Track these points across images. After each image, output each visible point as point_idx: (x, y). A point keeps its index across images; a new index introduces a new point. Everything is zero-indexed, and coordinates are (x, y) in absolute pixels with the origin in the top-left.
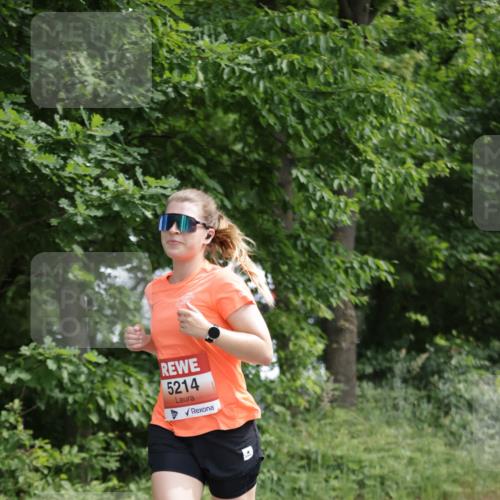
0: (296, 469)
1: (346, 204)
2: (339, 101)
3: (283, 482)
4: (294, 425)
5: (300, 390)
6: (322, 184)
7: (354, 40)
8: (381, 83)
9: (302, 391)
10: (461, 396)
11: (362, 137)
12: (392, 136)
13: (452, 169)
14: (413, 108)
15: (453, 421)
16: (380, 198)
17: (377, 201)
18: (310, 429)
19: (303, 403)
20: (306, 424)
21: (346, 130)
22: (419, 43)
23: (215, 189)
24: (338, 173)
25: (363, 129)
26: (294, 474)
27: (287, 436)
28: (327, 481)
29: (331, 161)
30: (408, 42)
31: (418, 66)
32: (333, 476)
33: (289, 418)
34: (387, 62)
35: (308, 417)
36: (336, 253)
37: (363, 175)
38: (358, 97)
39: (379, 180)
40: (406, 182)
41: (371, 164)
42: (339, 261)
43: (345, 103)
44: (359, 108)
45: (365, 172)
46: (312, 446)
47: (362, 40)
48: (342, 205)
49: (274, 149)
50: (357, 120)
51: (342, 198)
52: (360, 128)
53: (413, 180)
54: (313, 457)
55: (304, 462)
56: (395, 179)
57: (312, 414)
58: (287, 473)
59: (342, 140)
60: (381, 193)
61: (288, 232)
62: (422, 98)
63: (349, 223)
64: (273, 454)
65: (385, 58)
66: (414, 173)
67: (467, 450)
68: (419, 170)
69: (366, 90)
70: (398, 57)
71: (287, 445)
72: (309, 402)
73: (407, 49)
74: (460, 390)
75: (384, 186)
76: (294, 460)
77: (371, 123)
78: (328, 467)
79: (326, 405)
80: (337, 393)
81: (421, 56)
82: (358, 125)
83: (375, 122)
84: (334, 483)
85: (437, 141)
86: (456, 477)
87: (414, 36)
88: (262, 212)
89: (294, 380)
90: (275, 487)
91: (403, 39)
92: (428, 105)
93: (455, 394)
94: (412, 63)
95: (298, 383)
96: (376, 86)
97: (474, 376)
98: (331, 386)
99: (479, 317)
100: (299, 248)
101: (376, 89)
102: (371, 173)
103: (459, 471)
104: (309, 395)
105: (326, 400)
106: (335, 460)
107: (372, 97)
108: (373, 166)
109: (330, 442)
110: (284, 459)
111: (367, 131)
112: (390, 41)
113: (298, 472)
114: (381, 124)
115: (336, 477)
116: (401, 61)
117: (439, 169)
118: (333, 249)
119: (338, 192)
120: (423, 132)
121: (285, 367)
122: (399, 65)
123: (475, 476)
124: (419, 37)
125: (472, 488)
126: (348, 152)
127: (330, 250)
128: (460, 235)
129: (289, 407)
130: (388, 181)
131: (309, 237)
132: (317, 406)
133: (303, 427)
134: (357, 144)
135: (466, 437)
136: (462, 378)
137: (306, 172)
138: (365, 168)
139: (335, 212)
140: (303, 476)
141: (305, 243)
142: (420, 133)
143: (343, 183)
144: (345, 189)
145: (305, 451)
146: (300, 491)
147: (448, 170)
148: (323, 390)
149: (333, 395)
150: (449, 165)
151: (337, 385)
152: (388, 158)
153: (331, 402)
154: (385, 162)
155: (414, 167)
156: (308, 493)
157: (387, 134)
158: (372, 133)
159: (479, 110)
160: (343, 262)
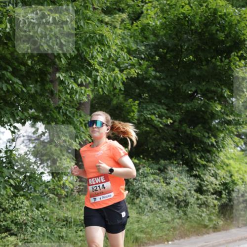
0: (60, 226)
1: (85, 91)
2: (80, 38)
3: (54, 233)
4: (60, 204)
5: (62, 186)
6: (72, 81)
7: (87, 6)
8: (101, 29)
9: (64, 186)
10: (145, 189)
11: (92, 56)
12: (108, 57)
13: (138, 73)
14: (118, 42)
15: (140, 201)
16: (102, 88)
17: (100, 90)
18: (67, 206)
19: (64, 193)
20: (66, 204)
21: (84, 53)
22: (123, 9)
23: (17, 83)
24: (80, 75)
25: (93, 52)
26: (59, 229)
27: (56, 210)
28: (76, 232)
29: (77, 69)
30: (117, 8)
31: (123, 21)
32: (80, 230)
33: (57, 200)
34: (107, 19)
35: (67, 200)
36: (80, 116)
37: (93, 77)
38: (90, 36)
39: (101, 79)
40: (115, 80)
41: (97, 71)
42: (82, 121)
43: (83, 39)
44: (90, 41)
45: (94, 75)
46: (68, 214)
47: (91, 6)
48: (83, 92)
49: (48, 63)
50: (90, 48)
51: (83, 88)
52: (92, 52)
53: (118, 79)
54: (69, 220)
55: (64, 223)
56: (109, 78)
57: (69, 198)
58: (56, 229)
59: (82, 59)
60: (102, 86)
61: (56, 105)
62: (123, 37)
63: (86, 100)
64: (48, 219)
65: (106, 16)
66: (119, 75)
67: (148, 216)
68: (122, 74)
69: (94, 33)
70: (112, 16)
71: (56, 214)
72: (67, 192)
73: (117, 12)
74: (144, 186)
75: (104, 82)
76: (60, 222)
77: (97, 49)
78: (77, 225)
79: (76, 193)
80: (81, 187)
81: (124, 16)
82: (90, 51)
83: (99, 49)
84: (80, 233)
85: (130, 59)
86: (142, 229)
87: (120, 5)
88: (41, 95)
89: (60, 181)
90: (49, 236)
91: (115, 7)
92: (126, 41)
93: (141, 187)
94: (120, 19)
95: (62, 182)
96: (99, 30)
97: (151, 178)
98: (78, 184)
99: (154, 148)
100: (61, 113)
101: (99, 32)
102: (97, 76)
103: (144, 226)
104: (67, 188)
105: (76, 191)
106: (81, 222)
107: (97, 36)
108: (98, 72)
109: (78, 213)
110: (54, 221)
111: (95, 53)
112: (107, 7)
113: (61, 228)
114: (102, 50)
115: (81, 230)
116: (114, 18)
117: (132, 73)
118: (79, 114)
119: (81, 85)
120: (123, 54)
121: (55, 175)
122: (113, 20)
123: (152, 228)
124: (123, 5)
125: (150, 235)
126: (85, 64)
127: (77, 115)
128: (144, 106)
129: (57, 195)
130: (106, 80)
131: (66, 108)
132: (71, 194)
133: (64, 204)
134: (90, 61)
135: (147, 209)
136: (145, 179)
137: (64, 75)
138: (94, 73)
139: (80, 95)
140: (64, 230)
141: (64, 111)
142: (122, 54)
143: (83, 80)
144: (84, 83)
145: (65, 217)
146: (62, 237)
147: (136, 74)
148: (74, 186)
149: (79, 188)
150: (137, 71)
151: (81, 183)
152: (106, 68)
153: (78, 192)
154: (104, 70)
155: (119, 72)
156: (67, 238)
157: (105, 55)
158: (98, 54)
159: (153, 43)
160: (84, 121)
